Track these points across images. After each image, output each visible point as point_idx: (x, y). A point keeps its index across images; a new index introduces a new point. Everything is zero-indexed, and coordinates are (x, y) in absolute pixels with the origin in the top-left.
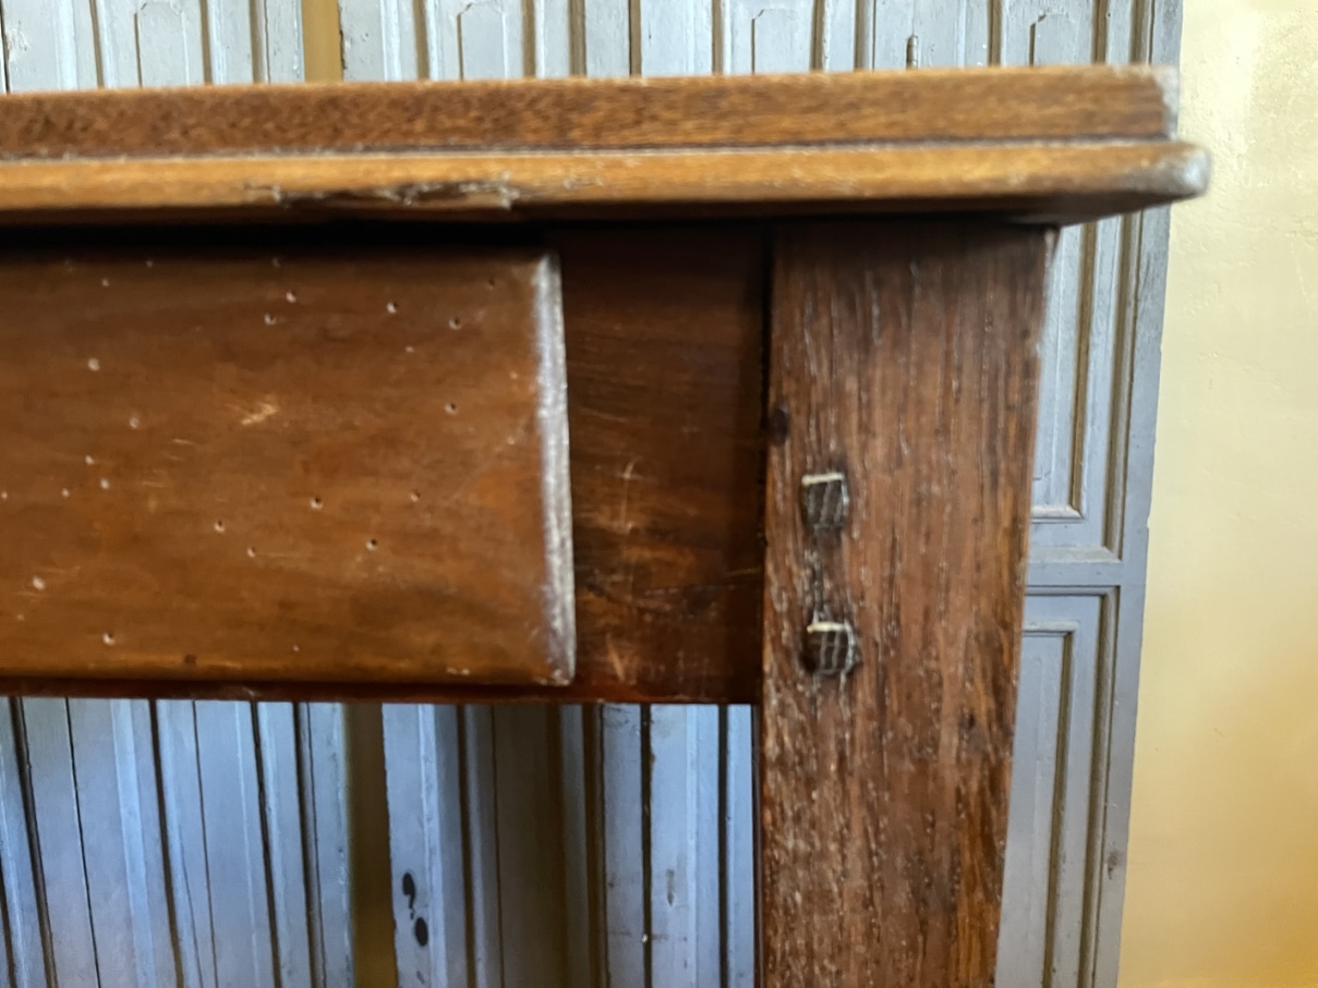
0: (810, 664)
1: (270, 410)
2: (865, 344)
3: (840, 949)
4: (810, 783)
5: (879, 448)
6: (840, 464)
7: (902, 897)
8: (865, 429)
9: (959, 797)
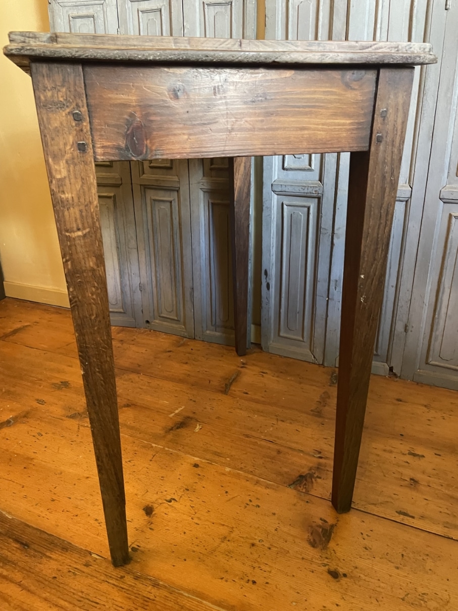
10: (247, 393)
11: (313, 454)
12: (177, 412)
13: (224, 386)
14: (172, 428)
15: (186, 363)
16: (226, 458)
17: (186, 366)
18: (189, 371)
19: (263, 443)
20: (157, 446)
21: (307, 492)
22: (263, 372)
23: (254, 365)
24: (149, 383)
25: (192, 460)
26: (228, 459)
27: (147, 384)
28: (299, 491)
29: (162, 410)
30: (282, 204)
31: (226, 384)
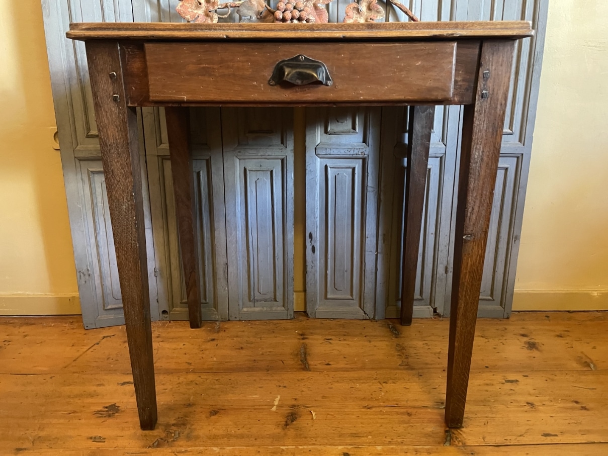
0: (482, 97)
1: (420, 63)
2: (493, 54)
3: (482, 138)
4: (480, 114)
5: (494, 67)
6: (488, 70)
7: (491, 130)
8: (492, 65)
9: (499, 115)
10: (328, 364)
11: (436, 406)
12: (276, 403)
13: (300, 362)
14: (286, 422)
15: (242, 348)
16: (367, 437)
17: (243, 352)
18: (251, 356)
19: (387, 410)
20: (286, 447)
21: (464, 445)
22: (329, 339)
23: (312, 334)
24: (217, 380)
25: (337, 450)
26: (370, 437)
27: (216, 382)
28: (457, 446)
29: (260, 406)
30: (326, 167)
31: (301, 360)
